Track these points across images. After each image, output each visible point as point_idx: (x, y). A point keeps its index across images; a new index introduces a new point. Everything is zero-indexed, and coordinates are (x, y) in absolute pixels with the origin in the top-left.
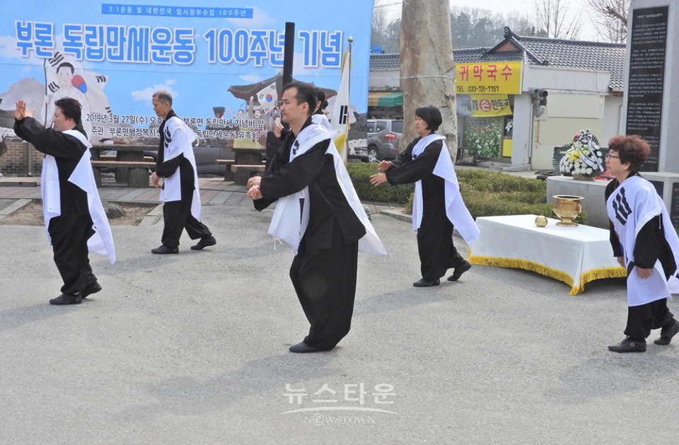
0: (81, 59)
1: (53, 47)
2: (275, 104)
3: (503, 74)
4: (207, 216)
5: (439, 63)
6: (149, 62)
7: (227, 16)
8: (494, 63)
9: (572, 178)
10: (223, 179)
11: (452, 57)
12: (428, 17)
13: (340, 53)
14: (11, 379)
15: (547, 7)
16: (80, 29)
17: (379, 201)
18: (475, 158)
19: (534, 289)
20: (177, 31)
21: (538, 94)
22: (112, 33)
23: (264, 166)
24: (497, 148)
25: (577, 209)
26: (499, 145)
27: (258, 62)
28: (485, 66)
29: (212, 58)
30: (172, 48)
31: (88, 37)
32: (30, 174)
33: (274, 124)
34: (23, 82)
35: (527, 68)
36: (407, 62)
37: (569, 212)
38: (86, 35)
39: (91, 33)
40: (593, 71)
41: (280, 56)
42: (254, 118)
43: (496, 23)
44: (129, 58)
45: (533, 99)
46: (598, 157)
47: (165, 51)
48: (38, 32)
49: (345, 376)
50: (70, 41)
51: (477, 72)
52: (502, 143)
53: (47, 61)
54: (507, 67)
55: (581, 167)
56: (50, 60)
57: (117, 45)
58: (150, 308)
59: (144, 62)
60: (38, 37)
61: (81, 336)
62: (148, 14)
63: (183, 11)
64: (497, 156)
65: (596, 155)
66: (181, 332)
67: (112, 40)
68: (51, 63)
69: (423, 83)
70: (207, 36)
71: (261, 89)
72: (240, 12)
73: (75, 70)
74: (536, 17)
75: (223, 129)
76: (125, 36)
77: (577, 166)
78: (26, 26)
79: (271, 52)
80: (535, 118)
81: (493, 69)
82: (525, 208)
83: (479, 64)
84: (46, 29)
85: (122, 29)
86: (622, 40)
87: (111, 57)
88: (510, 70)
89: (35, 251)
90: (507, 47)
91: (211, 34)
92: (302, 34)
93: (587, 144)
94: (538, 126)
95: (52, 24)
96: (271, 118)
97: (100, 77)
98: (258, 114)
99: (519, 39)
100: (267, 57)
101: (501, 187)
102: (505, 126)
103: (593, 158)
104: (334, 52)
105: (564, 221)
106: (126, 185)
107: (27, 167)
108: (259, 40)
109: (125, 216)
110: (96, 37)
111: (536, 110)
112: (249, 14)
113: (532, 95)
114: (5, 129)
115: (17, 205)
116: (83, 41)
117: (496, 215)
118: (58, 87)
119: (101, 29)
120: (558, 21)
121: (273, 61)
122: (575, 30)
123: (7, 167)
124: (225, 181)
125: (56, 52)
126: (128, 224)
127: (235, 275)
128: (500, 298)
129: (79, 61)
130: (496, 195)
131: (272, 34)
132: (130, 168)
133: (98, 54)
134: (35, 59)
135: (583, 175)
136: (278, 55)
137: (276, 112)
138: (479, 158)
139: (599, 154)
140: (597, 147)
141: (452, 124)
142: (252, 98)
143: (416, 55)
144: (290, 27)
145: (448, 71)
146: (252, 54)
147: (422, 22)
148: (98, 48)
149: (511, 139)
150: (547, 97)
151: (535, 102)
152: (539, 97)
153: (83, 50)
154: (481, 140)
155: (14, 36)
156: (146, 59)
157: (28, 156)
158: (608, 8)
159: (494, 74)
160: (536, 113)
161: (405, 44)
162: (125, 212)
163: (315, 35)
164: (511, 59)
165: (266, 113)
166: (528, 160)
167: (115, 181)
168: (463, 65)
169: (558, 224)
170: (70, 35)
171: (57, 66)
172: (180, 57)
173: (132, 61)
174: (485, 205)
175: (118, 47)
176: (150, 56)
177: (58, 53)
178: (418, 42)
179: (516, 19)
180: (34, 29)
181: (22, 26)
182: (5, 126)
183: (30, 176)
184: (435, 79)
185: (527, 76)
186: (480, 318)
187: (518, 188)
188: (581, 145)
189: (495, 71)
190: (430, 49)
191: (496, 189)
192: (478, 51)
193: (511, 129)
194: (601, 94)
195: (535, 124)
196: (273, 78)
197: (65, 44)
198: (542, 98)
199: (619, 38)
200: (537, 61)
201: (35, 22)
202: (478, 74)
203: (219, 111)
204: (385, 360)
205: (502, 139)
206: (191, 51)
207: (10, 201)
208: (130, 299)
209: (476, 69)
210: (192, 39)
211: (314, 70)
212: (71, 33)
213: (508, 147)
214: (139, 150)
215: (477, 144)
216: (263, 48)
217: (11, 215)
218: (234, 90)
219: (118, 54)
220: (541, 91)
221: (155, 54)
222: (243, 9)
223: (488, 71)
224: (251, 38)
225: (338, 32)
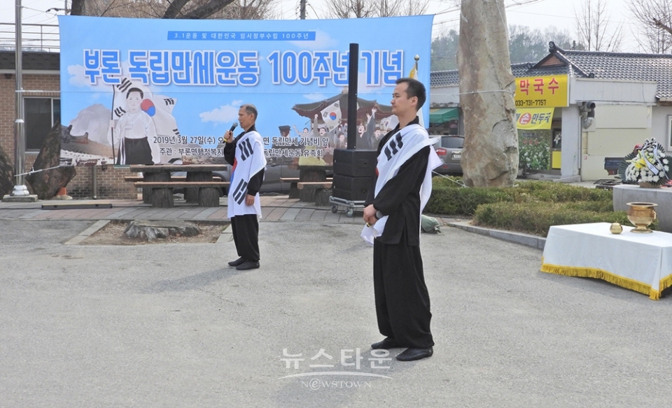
0: (148, 84)
1: (120, 74)
2: (339, 122)
3: (549, 88)
4: (280, 232)
5: (499, 78)
6: (215, 84)
7: (291, 39)
8: (540, 77)
9: (639, 186)
10: (288, 197)
11: (510, 72)
12: (486, 34)
13: (402, 71)
14: (129, 389)
15: (588, 22)
16: (145, 55)
17: (444, 213)
18: (524, 171)
19: (614, 295)
20: (240, 53)
21: (586, 106)
22: (178, 58)
23: (331, 183)
24: (547, 161)
25: (652, 216)
26: (548, 157)
27: (322, 82)
28: (532, 80)
29: (276, 80)
30: (237, 70)
31: (152, 62)
32: (95, 197)
33: (338, 141)
34: (92, 108)
35: (574, 81)
36: (466, 78)
37: (644, 219)
38: (151, 60)
39: (156, 58)
40: (639, 81)
41: (343, 76)
42: (319, 135)
43: (534, 39)
44: (196, 81)
45: (581, 112)
46: (664, 165)
47: (230, 74)
48: (105, 60)
49: (448, 381)
50: (135, 67)
51: (524, 86)
52: (551, 155)
53: (116, 87)
54: (553, 80)
55: (647, 175)
56: (118, 86)
57: (183, 69)
58: (244, 320)
59: (210, 84)
60: (105, 64)
61: (185, 348)
62: (213, 39)
63: (246, 35)
64: (546, 168)
65: (662, 162)
66: (279, 342)
67: (178, 64)
68: (120, 89)
69: (483, 98)
70: (271, 59)
71: (325, 107)
72: (302, 35)
73: (144, 94)
74: (577, 31)
75: (289, 148)
76: (190, 61)
77: (643, 174)
78: (94, 55)
79: (334, 72)
80: (584, 130)
81: (539, 83)
82: (596, 216)
83: (525, 79)
84: (113, 57)
85: (187, 54)
86: (663, 50)
87: (177, 81)
88: (557, 83)
89: (123, 269)
90: (553, 62)
91: (275, 57)
92: (364, 54)
93: (652, 152)
94: (587, 138)
95: (118, 51)
96: (335, 136)
97: (168, 100)
98: (322, 131)
99: (564, 53)
100: (330, 77)
101: (565, 197)
102: (554, 138)
103: (659, 166)
104: (396, 70)
105: (639, 228)
106: (197, 204)
107: (93, 190)
108: (322, 60)
109: (202, 234)
110: (160, 62)
111: (584, 122)
112: (312, 36)
113: (579, 107)
114: (77, 154)
115: (97, 226)
116: (149, 67)
117: (566, 224)
118: (125, 112)
119: (166, 54)
120: (599, 34)
121: (337, 81)
122: (617, 43)
123: (74, 191)
124: (290, 198)
125: (124, 78)
126: (205, 241)
127: (318, 288)
128: (582, 304)
129: (147, 86)
130: (564, 205)
131: (335, 54)
132: (201, 188)
133: (164, 78)
134: (103, 86)
135: (650, 182)
136: (341, 75)
137: (340, 129)
138: (528, 171)
139: (666, 161)
140: (663, 155)
141: (513, 136)
142: (316, 116)
143: (476, 71)
144: (354, 48)
145: (508, 85)
146: (316, 75)
147: (480, 40)
148: (163, 72)
149: (560, 151)
150: (595, 109)
151: (582, 113)
152: (587, 109)
153: (149, 75)
154: (529, 153)
155: (82, 65)
156: (212, 82)
157: (93, 180)
158: (654, 19)
159: (540, 87)
160: (584, 125)
161: (464, 61)
162: (201, 230)
163: (377, 54)
164: (557, 73)
165: (330, 130)
166: (577, 171)
167: (185, 201)
168: (522, 79)
169: (632, 231)
170: (135, 60)
171: (127, 91)
172: (245, 79)
173: (199, 83)
174: (554, 215)
175: (184, 71)
176: (216, 79)
177: (126, 79)
178: (477, 58)
179: (554, 34)
180: (101, 57)
181: (90, 55)
182: (77, 151)
183: (95, 199)
184: (495, 94)
185: (575, 89)
186: (567, 324)
187: (581, 198)
188: (647, 153)
189: (542, 85)
190: (489, 65)
191: (560, 199)
192: (524, 66)
193: (560, 141)
194: (648, 104)
195: (584, 135)
196: (336, 97)
197: (131, 70)
198: (590, 110)
199: (661, 49)
200: (583, 74)
201: (102, 51)
202: (525, 88)
203: (285, 130)
204: (484, 366)
205: (551, 151)
206: (255, 74)
207: (90, 222)
208: (223, 312)
209: (523, 84)
210: (256, 61)
211: (376, 89)
212: (137, 59)
213: (557, 159)
214: (209, 170)
215: (526, 157)
216: (327, 69)
217: (93, 235)
218: (299, 109)
219: (185, 78)
220: (588, 103)
221: (220, 77)
222: (306, 33)
223: (535, 85)
224: (315, 60)
225: (399, 51)
